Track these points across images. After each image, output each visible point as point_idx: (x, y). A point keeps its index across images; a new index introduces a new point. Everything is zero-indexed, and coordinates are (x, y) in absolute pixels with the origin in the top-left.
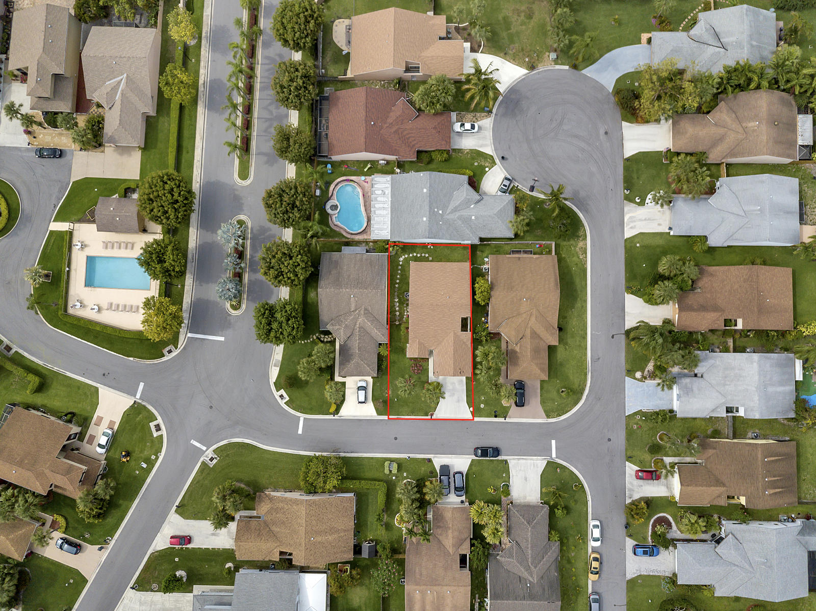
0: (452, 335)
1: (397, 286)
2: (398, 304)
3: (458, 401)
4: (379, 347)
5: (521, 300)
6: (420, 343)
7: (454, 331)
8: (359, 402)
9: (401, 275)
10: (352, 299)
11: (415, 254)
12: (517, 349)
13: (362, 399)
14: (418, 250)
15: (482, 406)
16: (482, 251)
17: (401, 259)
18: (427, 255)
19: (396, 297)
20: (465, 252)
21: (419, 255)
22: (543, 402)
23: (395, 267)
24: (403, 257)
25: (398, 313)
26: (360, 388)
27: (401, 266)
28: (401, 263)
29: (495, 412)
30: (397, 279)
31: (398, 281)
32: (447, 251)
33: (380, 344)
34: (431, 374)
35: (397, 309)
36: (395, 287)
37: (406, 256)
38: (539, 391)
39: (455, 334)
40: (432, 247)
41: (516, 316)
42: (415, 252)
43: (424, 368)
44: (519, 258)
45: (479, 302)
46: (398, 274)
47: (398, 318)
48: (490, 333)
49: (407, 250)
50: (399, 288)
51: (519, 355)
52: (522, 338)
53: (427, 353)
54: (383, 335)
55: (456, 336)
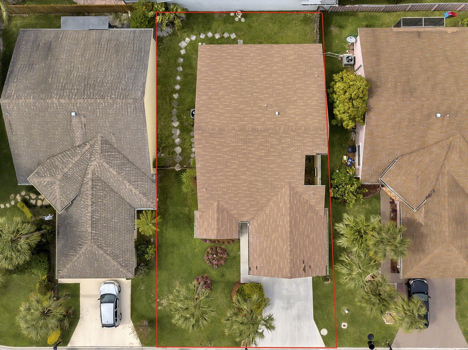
0: (286, 191)
1: (176, 96)
2: (178, 132)
3: (299, 317)
4: (139, 218)
5: (429, 116)
6: (220, 210)
7: (290, 183)
8: (104, 326)
9: (185, 75)
10: (74, 120)
11: (210, 34)
12: (420, 218)
13: (109, 318)
14: (215, 25)
15: (344, 325)
16: (341, 27)
17: (183, 44)
18: (233, 36)
19: (175, 118)
20: (307, 28)
21: (217, 36)
22: (460, 315)
23: (172, 61)
24: (187, 39)
25: (178, 150)
26: (104, 298)
27: (183, 57)
28: (183, 52)
29: (370, 336)
30: (176, 83)
31: (178, 87)
32: (271, 28)
33: (139, 212)
34: (244, 267)
35: (177, 141)
36: (172, 99)
37: (194, 38)
38: (454, 295)
39: (291, 189)
40: (243, 20)
41: (418, 150)
42: (209, 29)
43: (232, 254)
44: (419, 34)
45: (342, 121)
46: (177, 73)
47: (179, 158)
48: (363, 186)
49: (195, 27)
50: (181, 101)
51: (424, 230)
52: (429, 196)
53: (235, 228)
54: (144, 194)
55: (294, 193)
